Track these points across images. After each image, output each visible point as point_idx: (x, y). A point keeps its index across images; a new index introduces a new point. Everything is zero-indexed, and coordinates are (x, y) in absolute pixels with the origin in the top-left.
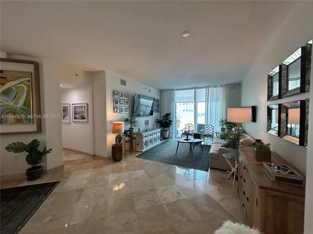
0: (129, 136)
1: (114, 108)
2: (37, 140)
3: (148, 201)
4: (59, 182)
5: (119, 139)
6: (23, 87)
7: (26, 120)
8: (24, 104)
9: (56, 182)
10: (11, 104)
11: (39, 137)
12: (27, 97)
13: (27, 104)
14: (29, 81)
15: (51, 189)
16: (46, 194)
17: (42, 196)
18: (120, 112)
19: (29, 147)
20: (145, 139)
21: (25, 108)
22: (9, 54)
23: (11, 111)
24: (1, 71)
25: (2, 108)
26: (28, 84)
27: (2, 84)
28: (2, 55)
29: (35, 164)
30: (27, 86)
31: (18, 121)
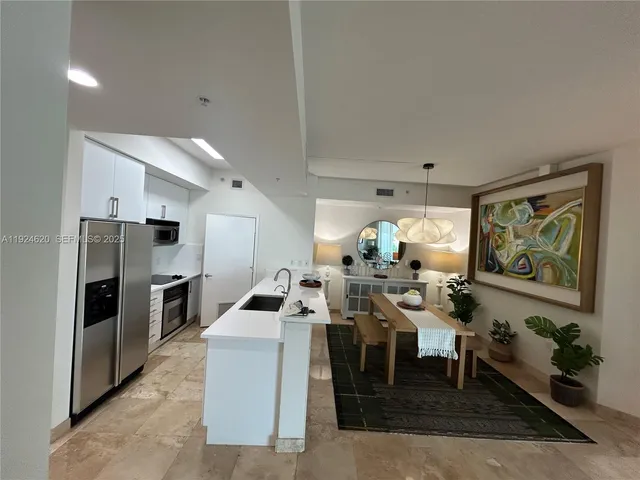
2: (577, 326)
4: (593, 442)
6: (569, 219)
7: (568, 282)
8: (568, 252)
9: (585, 437)
10: (551, 249)
11: (583, 321)
12: (576, 235)
13: (572, 251)
14: (581, 204)
15: (559, 437)
16: (540, 435)
17: (534, 432)
19: (559, 333)
21: (569, 257)
23: (550, 262)
24: (543, 197)
25: (539, 256)
26: (581, 211)
27: (543, 217)
28: (545, 171)
29: (568, 372)
30: (578, 215)
31: (558, 282)
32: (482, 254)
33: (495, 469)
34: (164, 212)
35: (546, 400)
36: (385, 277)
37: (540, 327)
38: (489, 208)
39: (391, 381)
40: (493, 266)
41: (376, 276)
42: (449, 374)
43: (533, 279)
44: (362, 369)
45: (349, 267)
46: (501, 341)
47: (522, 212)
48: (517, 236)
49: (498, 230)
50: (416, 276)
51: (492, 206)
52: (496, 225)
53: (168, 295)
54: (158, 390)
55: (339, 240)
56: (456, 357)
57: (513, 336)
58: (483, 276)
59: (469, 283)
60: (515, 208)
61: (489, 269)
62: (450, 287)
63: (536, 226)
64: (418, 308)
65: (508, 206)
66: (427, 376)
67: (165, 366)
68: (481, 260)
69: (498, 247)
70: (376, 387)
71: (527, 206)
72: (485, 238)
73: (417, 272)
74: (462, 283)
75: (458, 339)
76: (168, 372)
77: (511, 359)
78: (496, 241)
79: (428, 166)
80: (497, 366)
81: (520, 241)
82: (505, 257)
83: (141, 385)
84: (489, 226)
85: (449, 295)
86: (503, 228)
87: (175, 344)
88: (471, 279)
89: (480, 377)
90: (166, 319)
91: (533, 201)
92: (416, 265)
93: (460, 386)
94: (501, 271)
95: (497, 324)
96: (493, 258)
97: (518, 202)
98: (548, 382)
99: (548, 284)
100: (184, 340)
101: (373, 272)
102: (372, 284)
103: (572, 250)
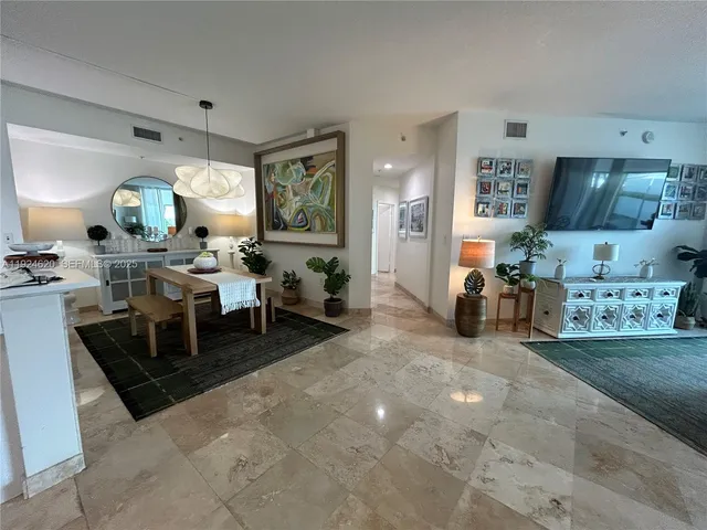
0: (512, 282)
1: (477, 205)
2: (337, 258)
3: (439, 448)
4: (348, 330)
5: (475, 282)
6: (328, 177)
7: (330, 227)
8: (329, 204)
9: (344, 330)
10: (318, 203)
11: (339, 254)
14: (334, 165)
18: (495, 216)
19: (328, 266)
20: (571, 304)
21: (329, 208)
22: (317, 130)
23: (319, 213)
24: (310, 158)
25: (311, 210)
26: (334, 170)
27: (312, 176)
28: (311, 134)
29: (334, 294)
30: (333, 174)
31: (324, 229)
32: (269, 215)
33: (297, 372)
35: (323, 318)
36: (165, 250)
37: (315, 265)
38: (270, 168)
39: (195, 352)
40: (278, 224)
41: (149, 251)
42: (253, 326)
43: (309, 230)
44: (154, 354)
45: (102, 243)
46: (290, 288)
47: (297, 171)
48: (295, 194)
49: (280, 189)
50: (204, 245)
51: (273, 166)
52: (278, 185)
55: (75, 202)
56: (258, 304)
57: (299, 281)
58: (271, 236)
59: (260, 244)
60: (292, 168)
61: (275, 227)
62: (243, 250)
63: (307, 183)
64: (213, 271)
65: (286, 166)
66: (233, 335)
68: (268, 220)
69: (281, 206)
70: (177, 364)
71: (300, 165)
72: (270, 197)
73: (205, 240)
74: (253, 245)
75: (258, 286)
77: (298, 301)
78: (279, 200)
79: (206, 104)
80: (289, 309)
81: (298, 198)
82: (287, 214)
84: (272, 186)
85: (243, 259)
86: (284, 187)
88: (261, 240)
89: (278, 320)
91: (305, 160)
92: (202, 232)
93: (264, 331)
94: (285, 228)
95: (286, 275)
96: (278, 216)
97: (294, 162)
98: (323, 307)
99: (319, 232)
101: (144, 246)
102: (146, 261)
103: (331, 203)
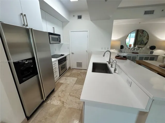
34: (54, 30)
36: (138, 53)
41: (133, 53)
45: (123, 50)
50: (152, 52)
53: (60, 62)
54: (60, 100)
67: (62, 88)
76: (63, 91)
83: (54, 97)
87: (64, 78)
90: (60, 70)
100: (67, 76)
102: (132, 56)
